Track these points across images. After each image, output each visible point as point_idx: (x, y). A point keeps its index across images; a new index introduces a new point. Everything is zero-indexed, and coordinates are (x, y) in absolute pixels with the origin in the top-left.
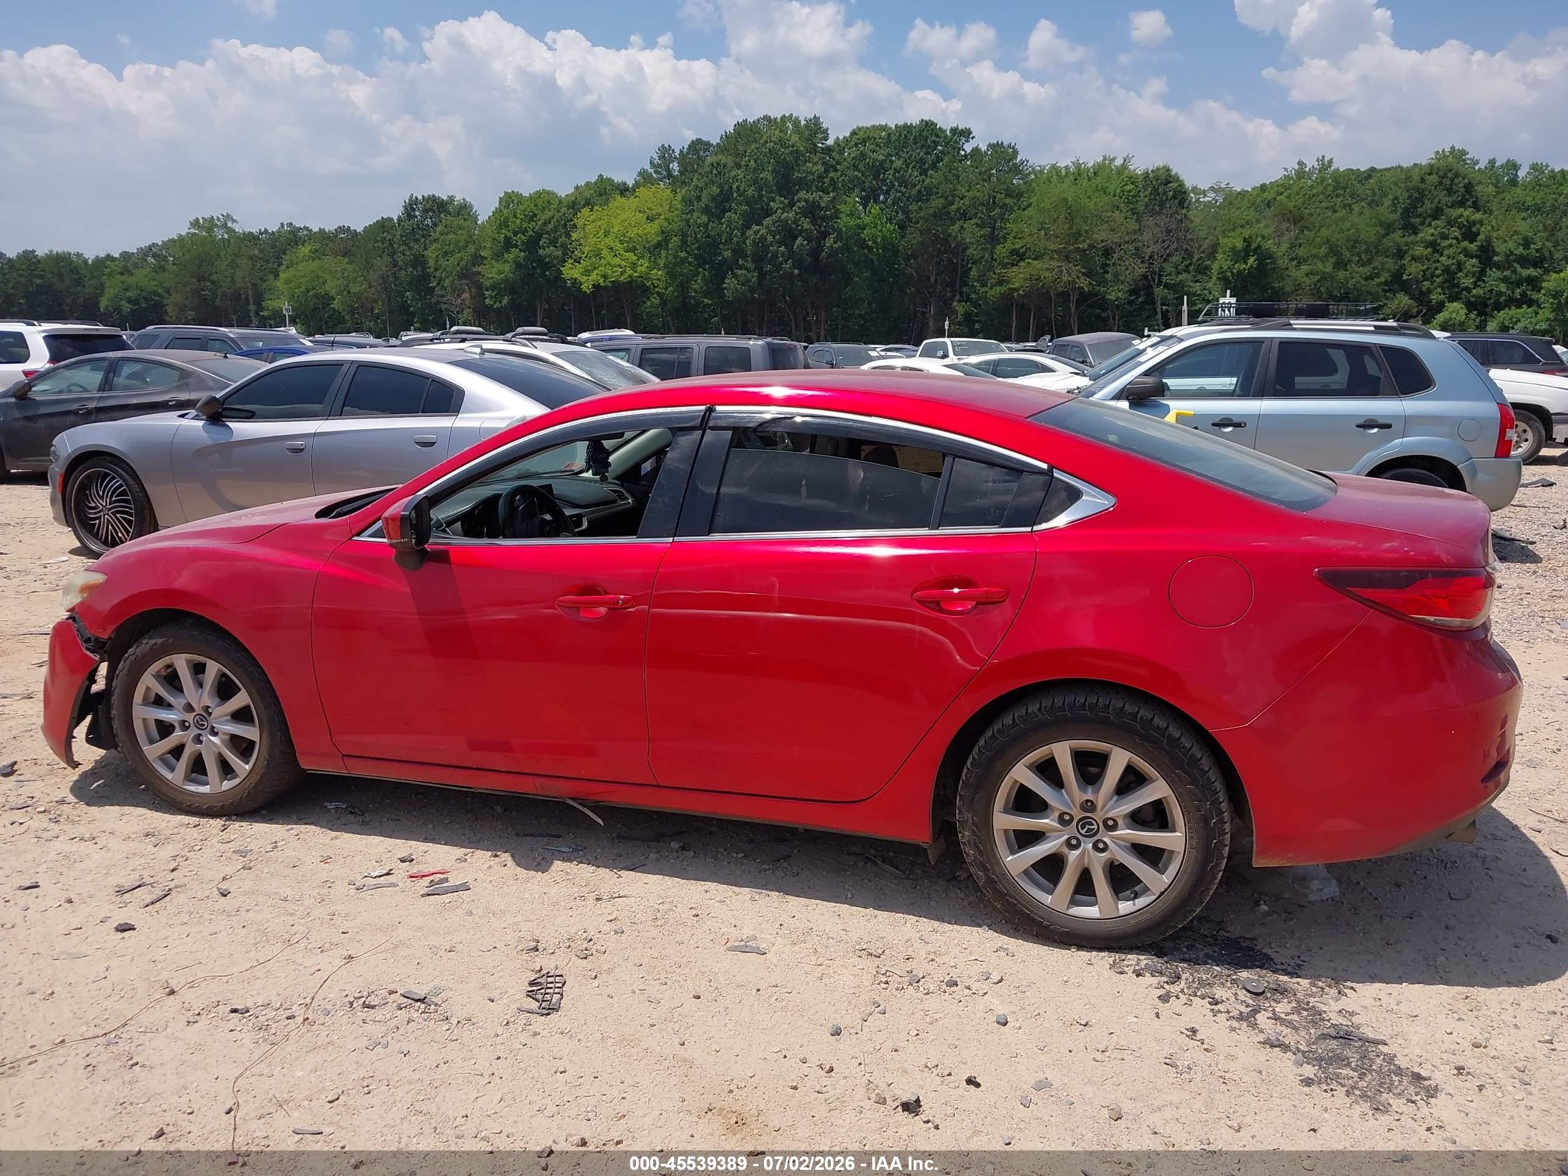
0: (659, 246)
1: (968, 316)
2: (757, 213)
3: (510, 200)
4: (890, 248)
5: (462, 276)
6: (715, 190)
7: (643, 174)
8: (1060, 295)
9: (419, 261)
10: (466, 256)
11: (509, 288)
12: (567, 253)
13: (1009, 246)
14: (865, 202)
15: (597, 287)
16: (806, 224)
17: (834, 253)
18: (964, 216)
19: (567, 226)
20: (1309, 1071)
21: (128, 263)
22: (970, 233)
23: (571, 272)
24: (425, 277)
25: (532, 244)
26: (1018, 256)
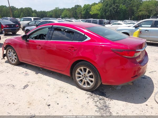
0: (100, 10)
1: (134, 18)
2: (111, 6)
3: (85, 5)
4: (125, 10)
5: (80, 13)
6: (106, 4)
7: (99, 2)
8: (145, 15)
9: (76, 12)
10: (80, 11)
11: (84, 14)
12: (90, 11)
13: (139, 10)
14: (123, 5)
15: (93, 14)
16: (116, 7)
17: (119, 10)
18: (135, 6)
19: (91, 8)
20: (97, 110)
21: (50, 12)
22: (135, 8)
23: (90, 13)
24: (76, 13)
25: (87, 10)
26: (140, 11)
